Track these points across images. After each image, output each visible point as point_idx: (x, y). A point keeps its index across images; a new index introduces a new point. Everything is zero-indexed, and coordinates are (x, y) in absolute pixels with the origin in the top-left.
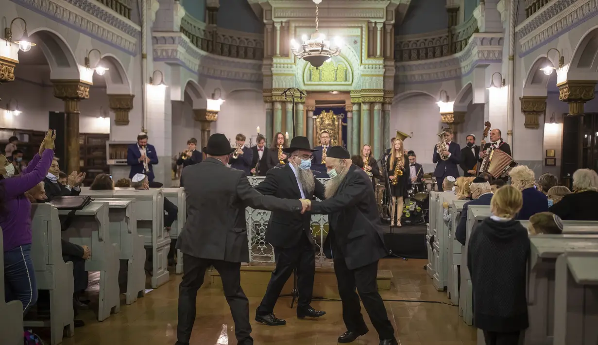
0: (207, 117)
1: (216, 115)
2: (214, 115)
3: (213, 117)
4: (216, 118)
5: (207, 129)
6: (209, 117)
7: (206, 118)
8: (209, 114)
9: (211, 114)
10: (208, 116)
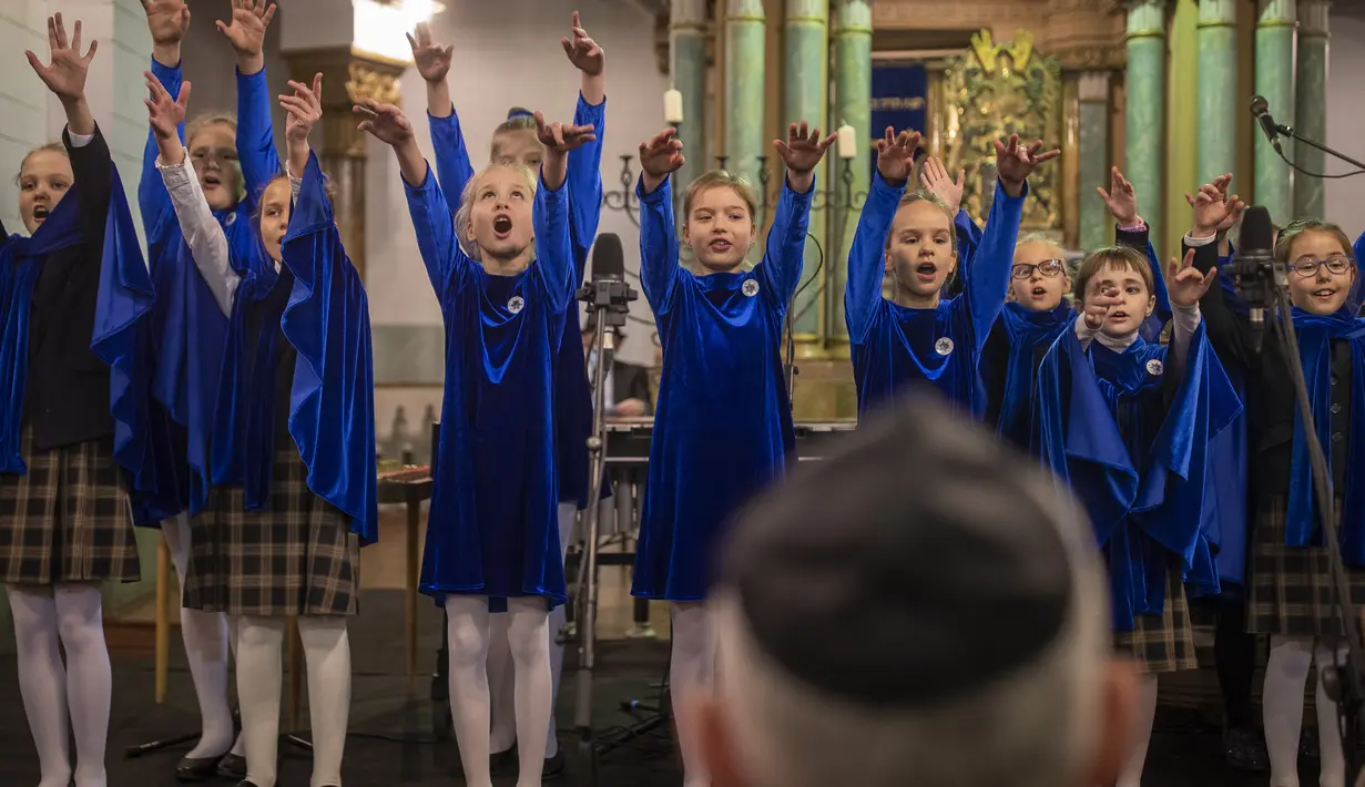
0: (351, 86)
1: (397, 84)
2: (387, 79)
3: (379, 92)
4: (393, 95)
5: (353, 151)
6: (364, 88)
7: (345, 92)
8: (361, 73)
9: (371, 77)
10: (359, 82)
